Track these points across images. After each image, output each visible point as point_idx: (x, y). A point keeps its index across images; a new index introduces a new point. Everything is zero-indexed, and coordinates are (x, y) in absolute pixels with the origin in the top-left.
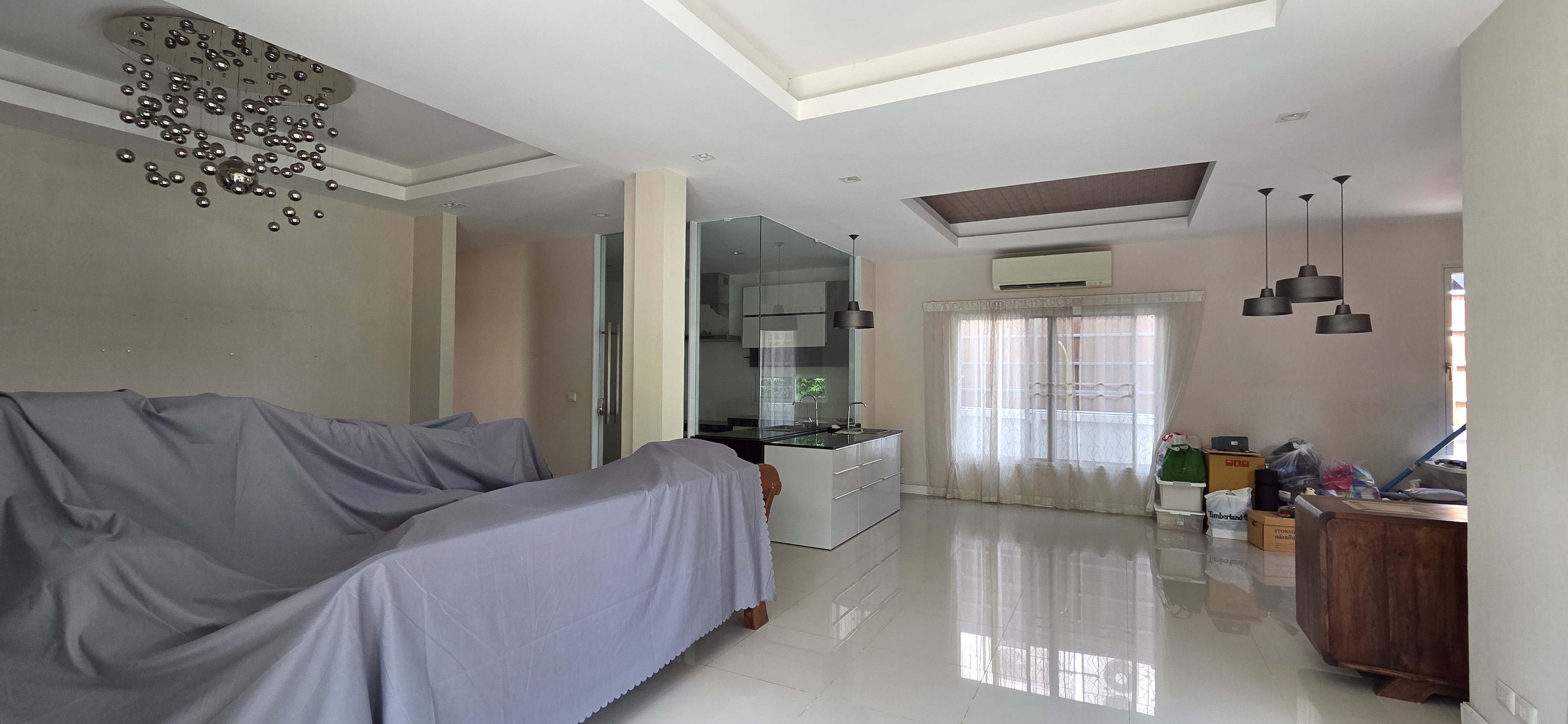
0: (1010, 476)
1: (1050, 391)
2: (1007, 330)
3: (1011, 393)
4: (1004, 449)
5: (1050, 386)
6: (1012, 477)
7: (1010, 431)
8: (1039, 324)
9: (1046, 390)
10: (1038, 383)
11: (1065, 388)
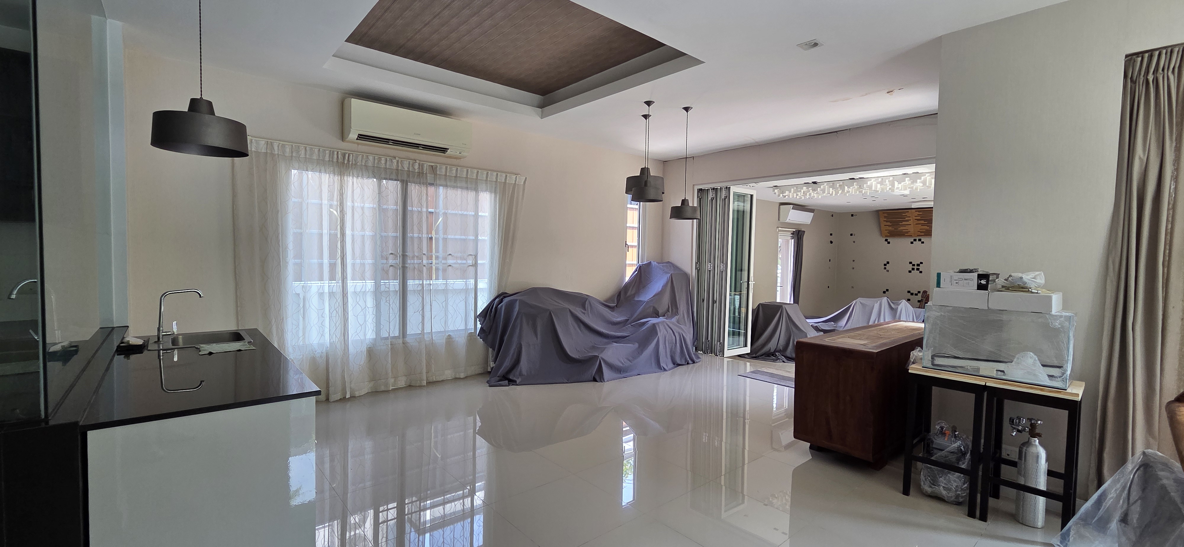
0: (362, 363)
1: (404, 262)
2: (357, 191)
3: (363, 265)
4: (356, 332)
5: (404, 256)
6: (364, 362)
7: (362, 310)
8: (392, 187)
9: (399, 261)
10: (392, 254)
11: (422, 259)
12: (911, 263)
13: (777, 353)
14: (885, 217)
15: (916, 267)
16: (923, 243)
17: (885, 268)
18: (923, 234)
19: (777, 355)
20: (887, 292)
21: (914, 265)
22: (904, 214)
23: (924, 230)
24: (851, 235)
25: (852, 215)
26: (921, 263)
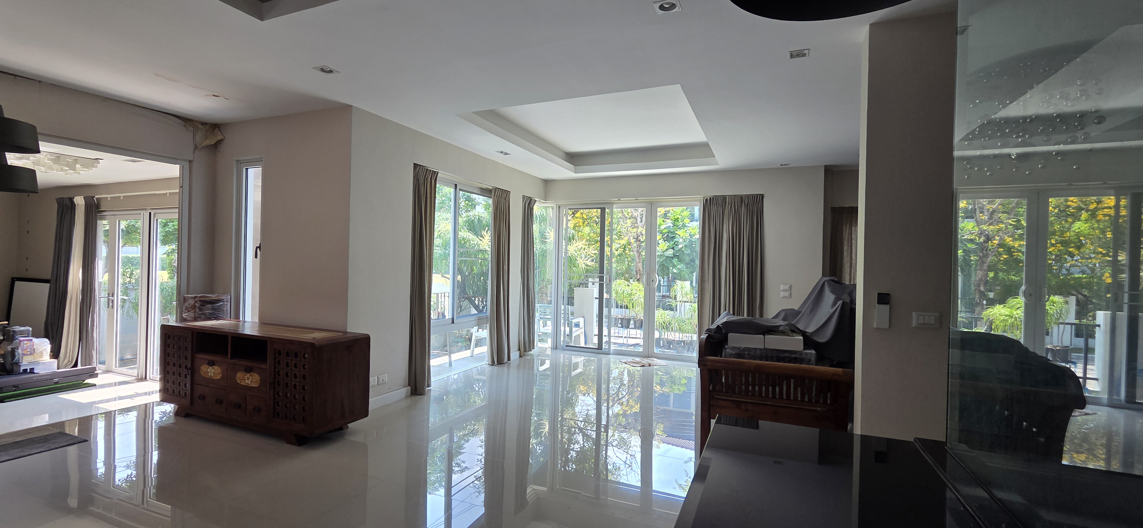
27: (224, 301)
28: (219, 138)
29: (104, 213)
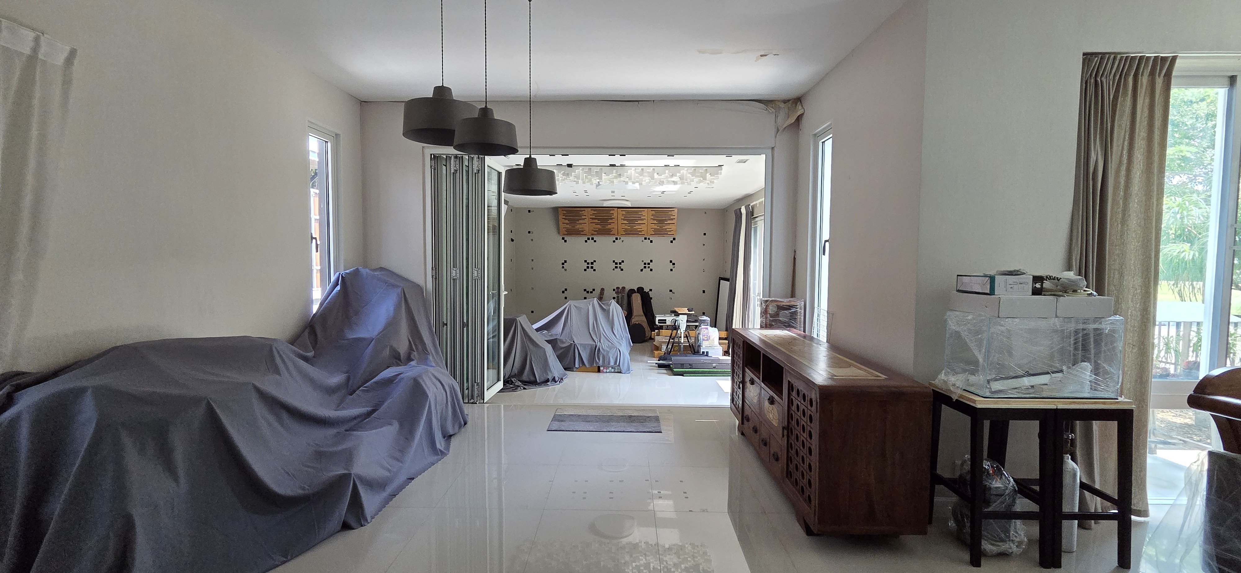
12: (586, 261)
13: (513, 379)
14: (564, 215)
15: (590, 266)
16: (595, 241)
17: (563, 267)
18: (596, 233)
19: (514, 381)
20: (565, 292)
21: (588, 264)
22: (580, 213)
23: (597, 229)
24: (529, 232)
25: (529, 211)
26: (595, 261)
27: (797, 308)
28: (799, 113)
29: (757, 219)
